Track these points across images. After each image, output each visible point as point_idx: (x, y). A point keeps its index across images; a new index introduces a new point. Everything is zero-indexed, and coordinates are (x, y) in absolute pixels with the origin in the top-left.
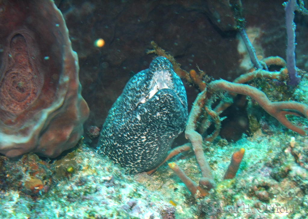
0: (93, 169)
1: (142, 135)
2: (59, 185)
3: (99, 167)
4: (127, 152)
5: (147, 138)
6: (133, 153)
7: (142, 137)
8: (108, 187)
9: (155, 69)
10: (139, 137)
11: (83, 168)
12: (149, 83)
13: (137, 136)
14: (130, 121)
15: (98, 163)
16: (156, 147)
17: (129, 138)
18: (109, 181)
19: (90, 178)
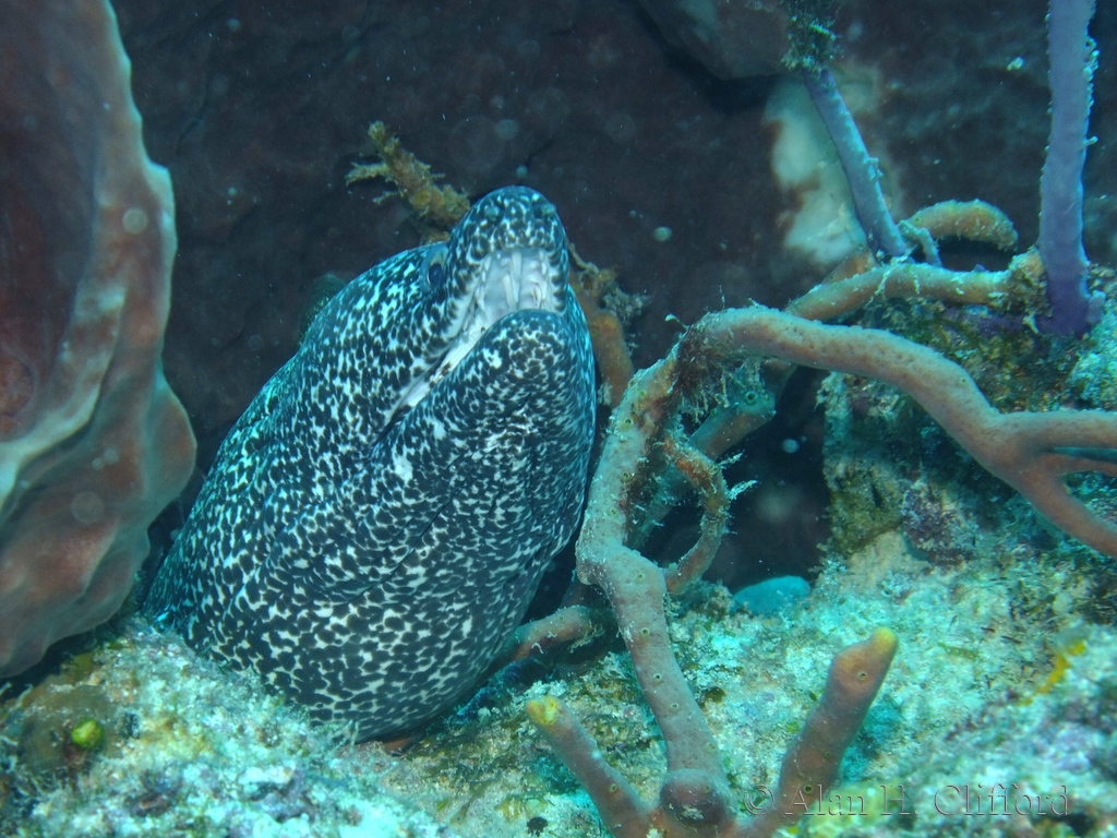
0: (195, 729)
1: (412, 560)
2: (41, 810)
3: (217, 719)
4: (321, 644)
5: (430, 573)
6: (351, 649)
7: (411, 571)
8: (281, 819)
9: (485, 244)
10: (400, 569)
11: (145, 725)
12: (451, 312)
13: (390, 563)
14: (357, 495)
15: (212, 702)
16: (463, 614)
17: (350, 575)
18: (284, 792)
19: (192, 774)
